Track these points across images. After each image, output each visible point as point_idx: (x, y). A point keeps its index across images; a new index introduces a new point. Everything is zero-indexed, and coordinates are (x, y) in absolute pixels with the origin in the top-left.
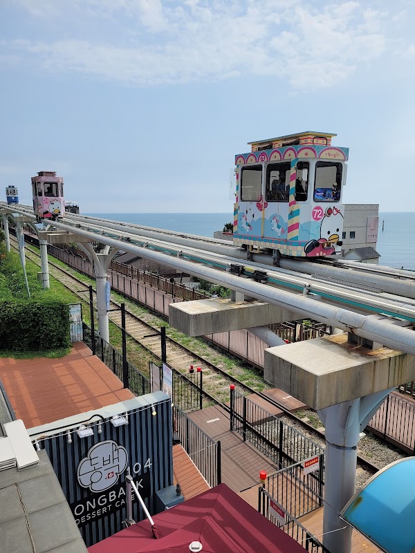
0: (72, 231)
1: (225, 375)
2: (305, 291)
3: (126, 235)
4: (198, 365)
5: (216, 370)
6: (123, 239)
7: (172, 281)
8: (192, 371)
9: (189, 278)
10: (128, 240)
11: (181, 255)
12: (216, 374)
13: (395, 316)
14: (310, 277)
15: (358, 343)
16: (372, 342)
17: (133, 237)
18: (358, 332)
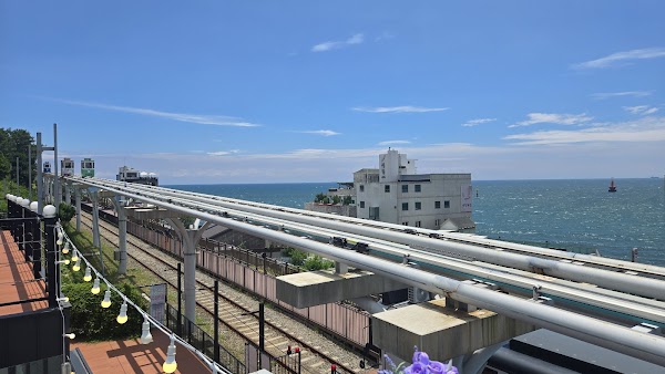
0: (164, 207)
1: (324, 357)
2: (405, 260)
3: (223, 210)
4: (294, 346)
5: (314, 351)
6: (219, 214)
7: (264, 256)
8: (289, 352)
9: (279, 253)
10: (226, 215)
11: (283, 229)
12: (313, 357)
13: (485, 280)
14: (408, 247)
15: (455, 306)
16: (466, 305)
17: (231, 212)
18: (453, 296)
